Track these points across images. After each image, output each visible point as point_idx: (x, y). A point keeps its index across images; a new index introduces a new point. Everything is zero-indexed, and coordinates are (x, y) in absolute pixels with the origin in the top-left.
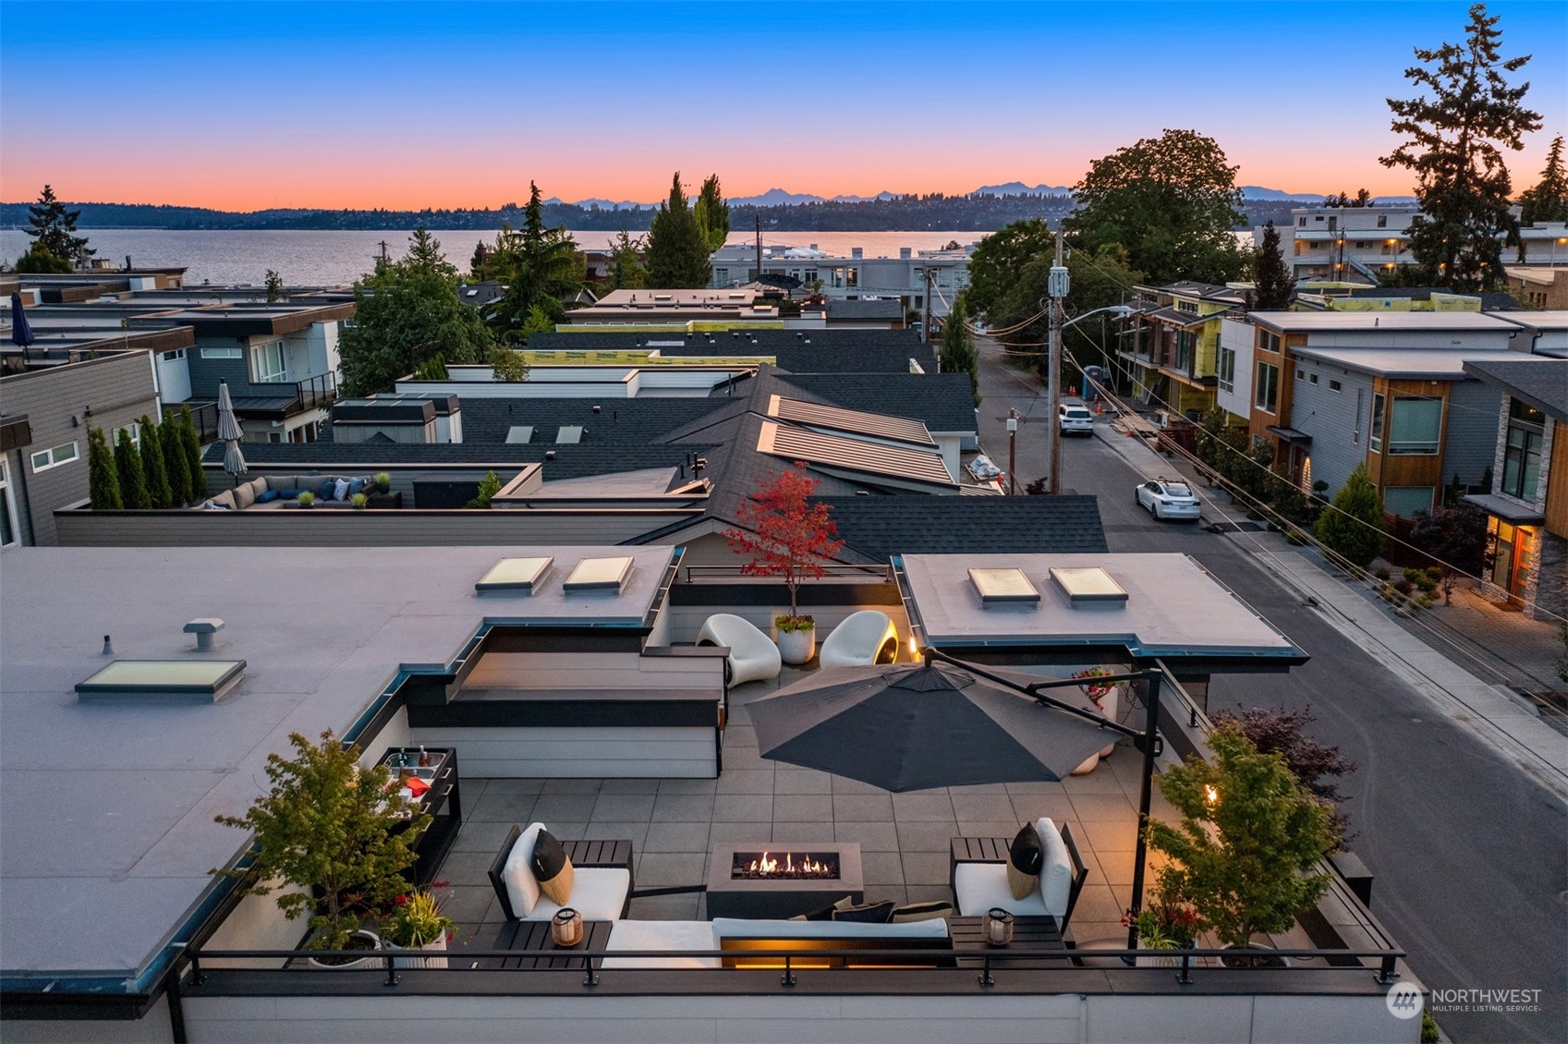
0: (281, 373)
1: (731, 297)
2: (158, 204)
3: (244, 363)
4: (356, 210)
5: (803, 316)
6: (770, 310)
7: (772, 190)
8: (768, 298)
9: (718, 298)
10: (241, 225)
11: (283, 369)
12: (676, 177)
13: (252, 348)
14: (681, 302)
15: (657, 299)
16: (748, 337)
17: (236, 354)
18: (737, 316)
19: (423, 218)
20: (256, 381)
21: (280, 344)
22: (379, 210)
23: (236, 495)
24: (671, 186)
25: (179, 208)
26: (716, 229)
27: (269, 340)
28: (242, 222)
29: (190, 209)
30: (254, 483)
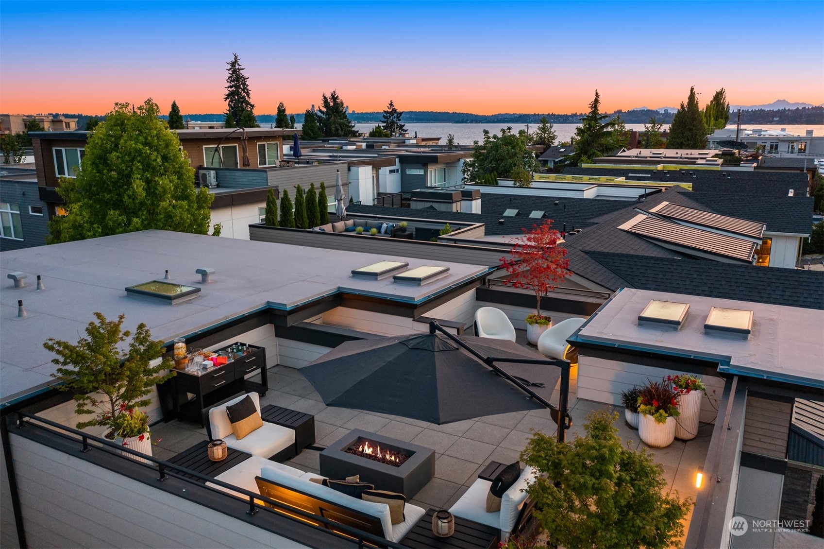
0: (443, 183)
1: (699, 154)
2: (451, 112)
3: (424, 177)
4: (540, 113)
5: (741, 165)
6: (716, 161)
7: (779, 101)
8: (723, 155)
9: (691, 154)
10: (485, 121)
11: (445, 181)
12: (692, 89)
13: (429, 170)
14: (667, 156)
15: (653, 154)
16: (691, 174)
17: (421, 172)
18: (694, 163)
19: (572, 118)
20: (429, 185)
21: (445, 169)
22: (551, 114)
23: (333, 227)
24: (689, 94)
25: (460, 113)
26: (720, 120)
27: (439, 166)
28: (486, 119)
29: (464, 114)
30: (346, 222)
